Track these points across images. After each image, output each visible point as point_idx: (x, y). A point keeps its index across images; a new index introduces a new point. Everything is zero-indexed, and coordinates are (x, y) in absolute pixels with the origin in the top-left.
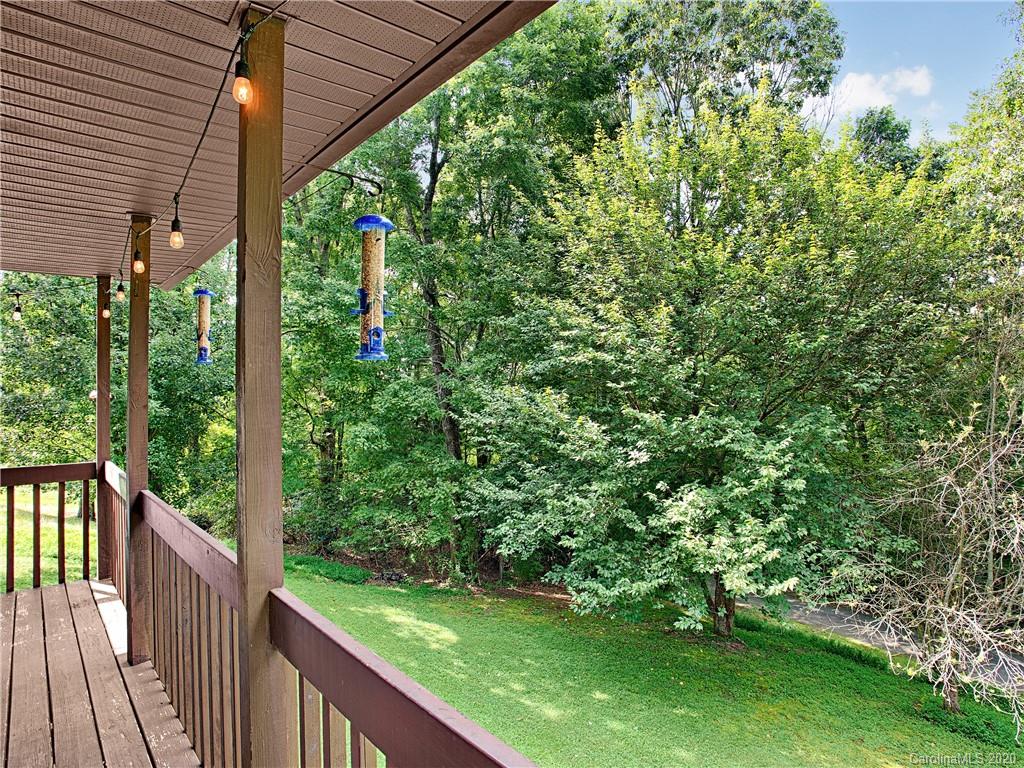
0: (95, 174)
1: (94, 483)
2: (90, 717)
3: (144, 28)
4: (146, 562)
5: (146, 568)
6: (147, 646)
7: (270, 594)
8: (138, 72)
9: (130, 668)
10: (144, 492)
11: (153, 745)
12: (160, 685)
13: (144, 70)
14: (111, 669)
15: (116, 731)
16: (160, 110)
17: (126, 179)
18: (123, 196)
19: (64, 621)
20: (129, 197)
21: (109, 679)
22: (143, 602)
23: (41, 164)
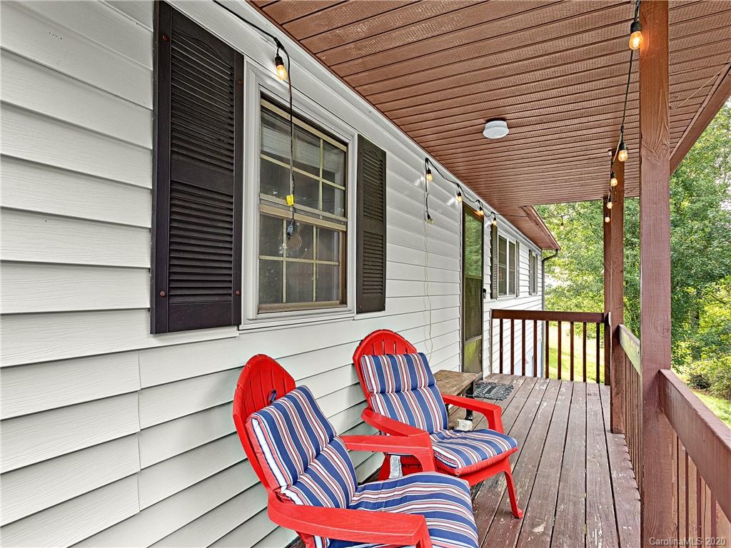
0: (584, 132)
1: (602, 326)
2: (583, 448)
3: (584, 35)
4: (622, 371)
5: (622, 374)
6: (622, 424)
7: (659, 371)
8: (588, 61)
9: (611, 434)
10: (621, 325)
11: (614, 476)
12: (626, 449)
13: (591, 58)
14: (600, 431)
15: (595, 460)
16: (608, 78)
17: (607, 129)
18: (603, 141)
19: (581, 399)
20: (607, 140)
21: (599, 435)
22: (620, 396)
23: (557, 136)
